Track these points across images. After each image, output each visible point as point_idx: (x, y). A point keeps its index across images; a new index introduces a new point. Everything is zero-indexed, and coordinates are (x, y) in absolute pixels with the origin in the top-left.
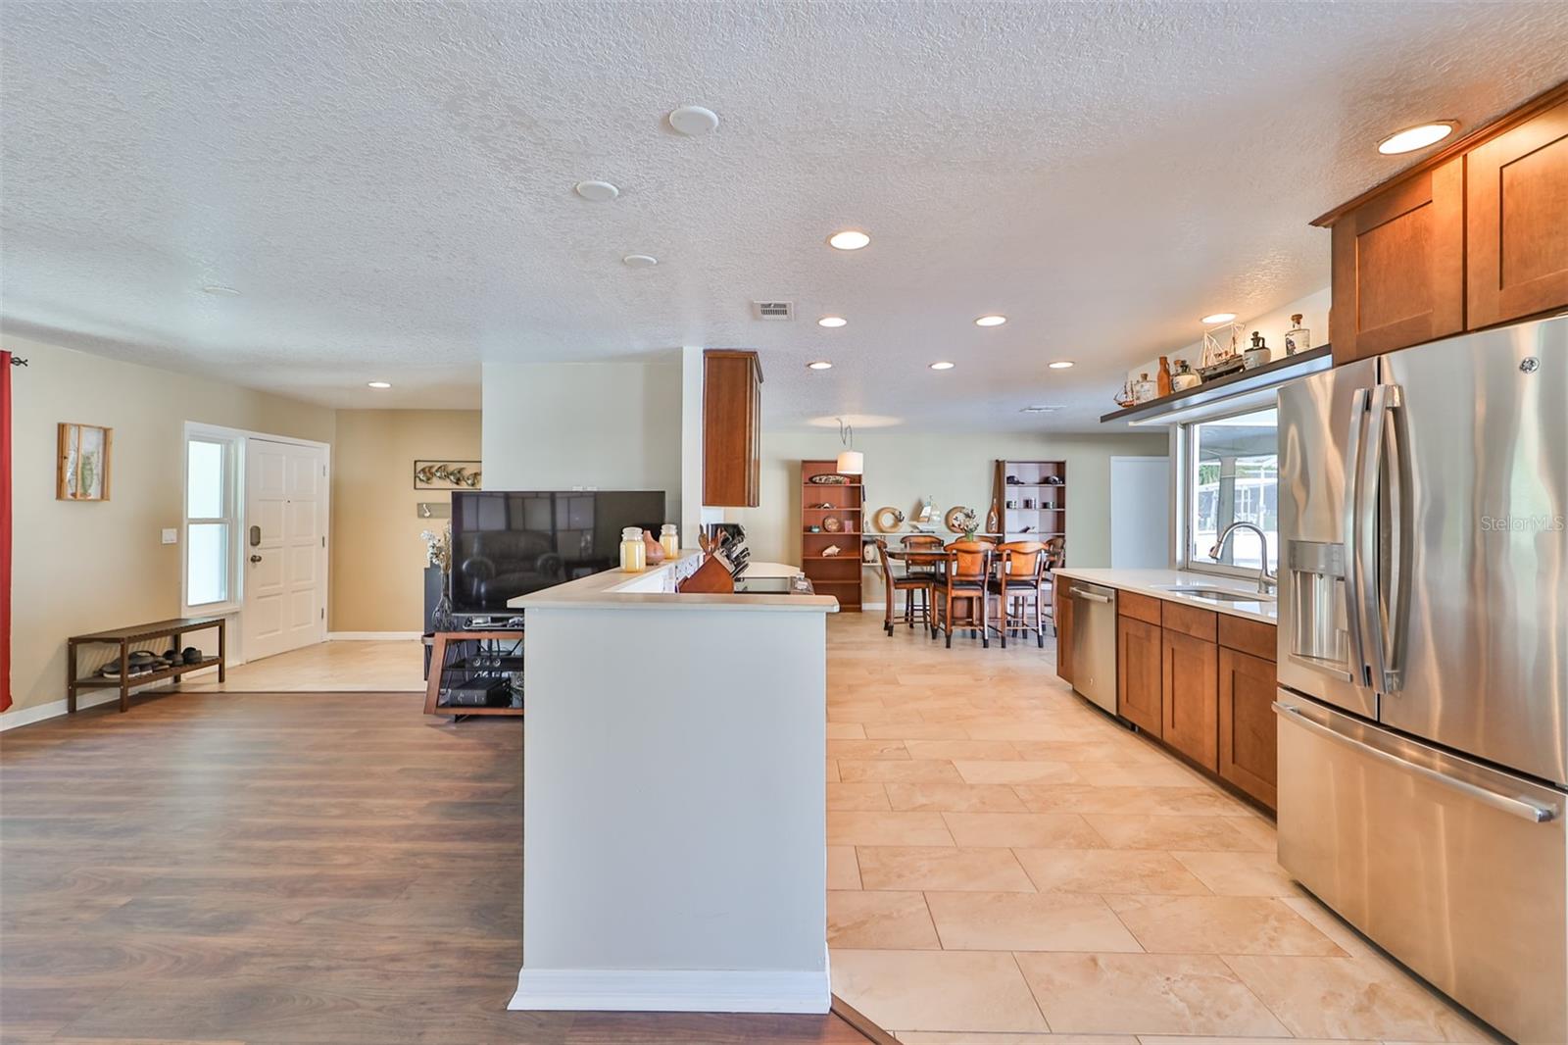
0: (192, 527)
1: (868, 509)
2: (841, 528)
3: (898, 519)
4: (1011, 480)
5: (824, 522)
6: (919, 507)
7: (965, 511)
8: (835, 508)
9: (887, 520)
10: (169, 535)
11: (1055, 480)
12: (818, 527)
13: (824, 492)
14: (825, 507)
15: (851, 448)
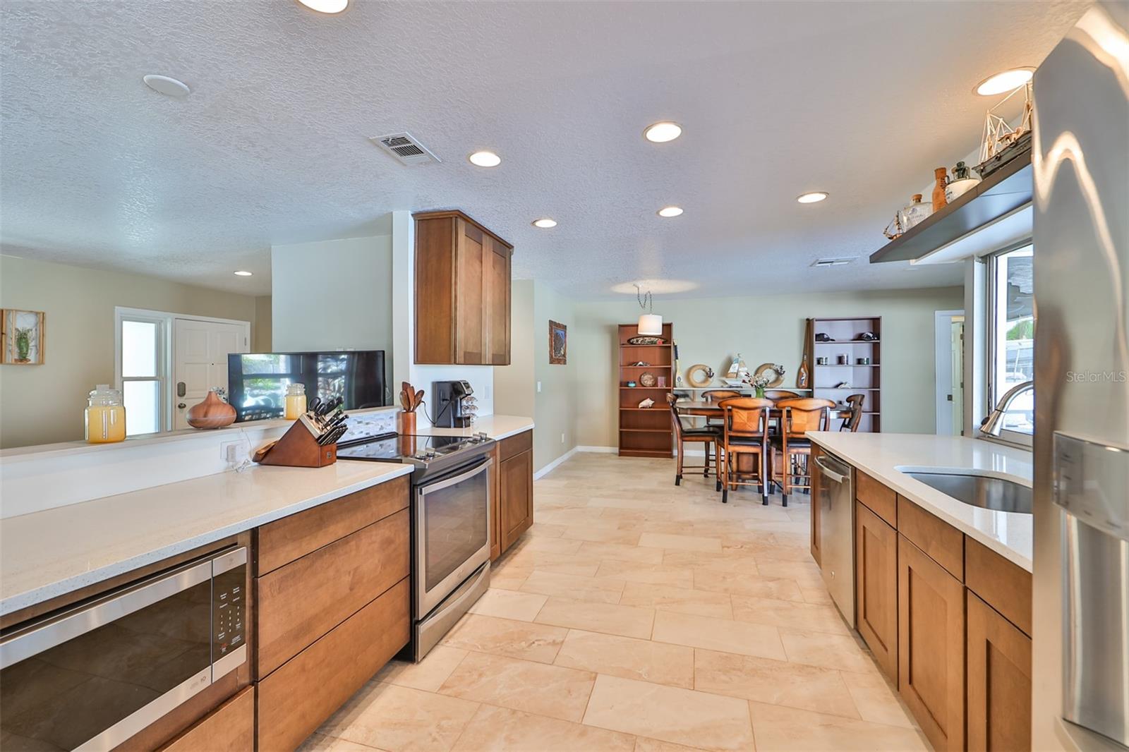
0: (126, 383)
1: (680, 367)
2: (655, 384)
3: (709, 375)
4: (821, 337)
5: (640, 378)
6: (729, 363)
7: (775, 367)
8: (648, 366)
9: (698, 376)
11: (868, 336)
12: (634, 383)
13: (640, 351)
14: (640, 365)
15: (651, 312)
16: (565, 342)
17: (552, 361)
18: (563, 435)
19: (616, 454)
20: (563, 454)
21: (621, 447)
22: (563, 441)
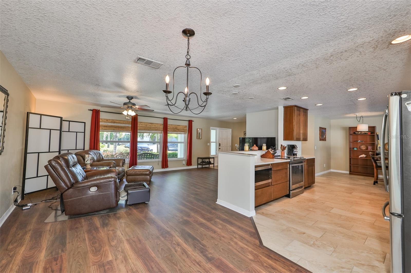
0: (211, 143)
1: (380, 143)
2: (367, 149)
5: (360, 147)
8: (364, 142)
10: (208, 144)
12: (357, 148)
13: (359, 137)
14: (359, 142)
15: (363, 123)
16: (326, 134)
17: (320, 140)
18: (325, 165)
19: (348, 174)
20: (324, 171)
21: (350, 171)
22: (325, 166)
